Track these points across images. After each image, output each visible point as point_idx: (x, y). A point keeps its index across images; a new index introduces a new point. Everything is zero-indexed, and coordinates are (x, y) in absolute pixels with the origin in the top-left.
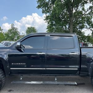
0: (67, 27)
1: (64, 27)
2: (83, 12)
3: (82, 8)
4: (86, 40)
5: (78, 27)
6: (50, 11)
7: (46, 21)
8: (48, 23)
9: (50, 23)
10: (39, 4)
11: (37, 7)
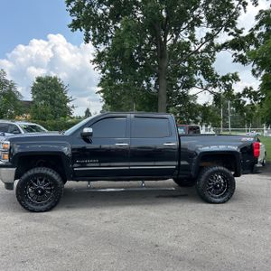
0: (153, 82)
1: (144, 82)
2: (192, 44)
3: (188, 35)
4: (199, 118)
5: (179, 85)
6: (108, 38)
7: (95, 65)
8: (103, 72)
9: (108, 71)
10: (75, 18)
11: (70, 26)
